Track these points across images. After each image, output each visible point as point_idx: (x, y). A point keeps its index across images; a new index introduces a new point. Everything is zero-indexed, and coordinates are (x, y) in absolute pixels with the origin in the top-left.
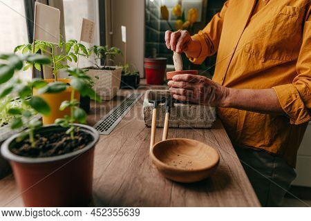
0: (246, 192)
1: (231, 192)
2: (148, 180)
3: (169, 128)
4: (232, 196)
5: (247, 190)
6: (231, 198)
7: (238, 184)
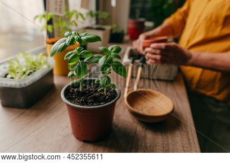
0: (190, 133)
1: (179, 132)
2: (122, 118)
3: (141, 78)
4: (179, 135)
5: (191, 132)
6: (178, 137)
7: (185, 127)
